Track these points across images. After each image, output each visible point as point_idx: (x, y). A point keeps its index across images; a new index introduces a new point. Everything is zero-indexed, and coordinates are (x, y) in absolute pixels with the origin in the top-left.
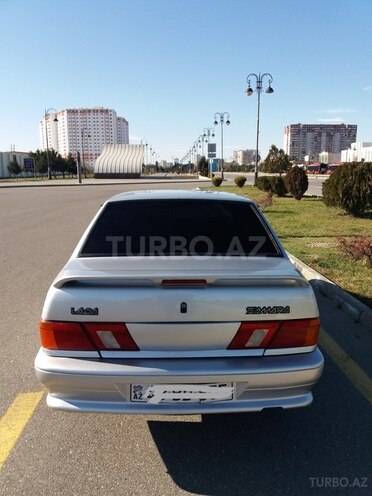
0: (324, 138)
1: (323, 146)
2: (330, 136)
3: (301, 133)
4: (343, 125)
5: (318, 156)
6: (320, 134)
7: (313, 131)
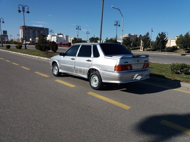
0: (36, 32)
1: (36, 35)
2: (39, 32)
3: (27, 30)
4: (43, 28)
5: (35, 39)
6: (35, 31)
7: (32, 29)
